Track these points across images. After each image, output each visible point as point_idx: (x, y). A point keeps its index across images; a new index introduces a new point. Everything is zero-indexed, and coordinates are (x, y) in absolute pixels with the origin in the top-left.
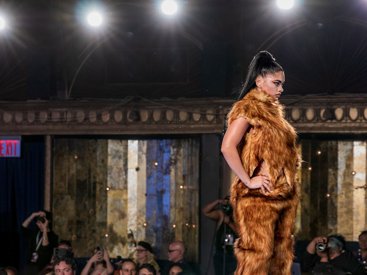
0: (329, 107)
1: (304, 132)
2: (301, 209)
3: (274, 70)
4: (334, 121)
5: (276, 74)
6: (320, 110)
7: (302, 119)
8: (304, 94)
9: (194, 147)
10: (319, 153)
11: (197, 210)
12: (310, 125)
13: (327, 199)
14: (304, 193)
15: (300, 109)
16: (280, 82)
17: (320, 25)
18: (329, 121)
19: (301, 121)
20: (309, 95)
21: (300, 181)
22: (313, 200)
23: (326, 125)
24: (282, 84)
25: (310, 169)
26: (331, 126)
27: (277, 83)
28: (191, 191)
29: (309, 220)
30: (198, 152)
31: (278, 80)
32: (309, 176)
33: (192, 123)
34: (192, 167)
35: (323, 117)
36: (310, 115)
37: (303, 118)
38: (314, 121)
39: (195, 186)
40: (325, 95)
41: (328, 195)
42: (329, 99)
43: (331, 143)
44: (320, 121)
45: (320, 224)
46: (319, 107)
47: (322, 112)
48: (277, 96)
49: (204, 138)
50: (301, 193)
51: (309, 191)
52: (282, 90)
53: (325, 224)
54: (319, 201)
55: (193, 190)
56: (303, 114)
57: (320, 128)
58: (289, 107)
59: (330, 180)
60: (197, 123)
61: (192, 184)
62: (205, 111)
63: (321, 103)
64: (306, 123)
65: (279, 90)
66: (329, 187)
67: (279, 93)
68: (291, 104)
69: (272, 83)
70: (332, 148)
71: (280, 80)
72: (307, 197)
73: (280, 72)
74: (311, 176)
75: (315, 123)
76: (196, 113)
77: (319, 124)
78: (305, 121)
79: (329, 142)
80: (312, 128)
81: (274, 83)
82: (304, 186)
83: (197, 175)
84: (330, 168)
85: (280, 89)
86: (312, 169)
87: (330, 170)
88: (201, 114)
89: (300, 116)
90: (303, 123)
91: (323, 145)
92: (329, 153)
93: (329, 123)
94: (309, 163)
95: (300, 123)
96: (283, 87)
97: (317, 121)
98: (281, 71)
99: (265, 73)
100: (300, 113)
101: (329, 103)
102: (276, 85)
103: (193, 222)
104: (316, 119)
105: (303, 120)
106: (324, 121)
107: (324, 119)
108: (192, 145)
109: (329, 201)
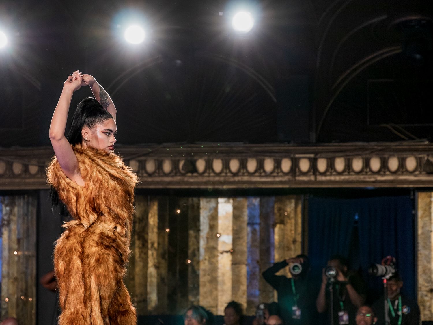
0: (189, 158)
1: (161, 187)
2: (158, 278)
3: (101, 118)
4: (195, 174)
5: (105, 122)
6: (179, 161)
7: (157, 171)
8: (160, 143)
9: (30, 206)
10: (179, 211)
11: (34, 280)
12: (167, 179)
13: (187, 265)
14: (160, 259)
15: (155, 160)
16: (111, 131)
17: (179, 62)
18: (189, 174)
19: (157, 175)
20: (165, 144)
21: (156, 245)
22: (171, 267)
23: (186, 179)
24: (114, 134)
25: (168, 230)
26: (191, 180)
27: (108, 133)
28: (27, 258)
29: (166, 290)
30: (35, 211)
31: (108, 130)
32: (167, 239)
33: (27, 176)
34: (28, 229)
35: (183, 169)
36: (167, 167)
37: (159, 171)
38: (172, 174)
39: (32, 252)
40: (185, 144)
41: (189, 261)
42: (189, 149)
43: (192, 200)
44: (178, 174)
45: (179, 295)
46: (177, 158)
47: (181, 164)
48: (109, 148)
49: (42, 194)
50: (158, 259)
51: (167, 256)
52: (115, 140)
53: (185, 295)
54: (178, 268)
55: (29, 256)
56: (159, 166)
57: (178, 183)
58: (143, 158)
59: (190, 243)
60: (33, 176)
61: (28, 249)
62: (44, 163)
63: (180, 153)
64: (162, 176)
65: (111, 141)
66: (190, 251)
67: (111, 144)
68: (144, 155)
69: (102, 133)
70: (193, 206)
71: (111, 128)
72: (164, 264)
73: (109, 119)
74: (169, 239)
75: (173, 176)
76: (33, 165)
77: (178, 178)
78: (162, 174)
79: (190, 199)
80: (170, 183)
81: (104, 133)
82: (161, 251)
83: (34, 238)
84: (191, 229)
85: (112, 139)
86: (170, 231)
87: (191, 232)
88: (39, 166)
89: (155, 168)
90: (159, 176)
91: (183, 202)
92: (190, 212)
93: (190, 177)
94: (167, 224)
95: (156, 176)
96: (116, 137)
97: (176, 175)
98: (111, 119)
99: (92, 122)
100: (155, 165)
101: (188, 154)
102: (106, 135)
103: (29, 294)
104: (174, 171)
105: (159, 174)
106: (184, 175)
107: (183, 172)
108: (28, 203)
109: (190, 269)
